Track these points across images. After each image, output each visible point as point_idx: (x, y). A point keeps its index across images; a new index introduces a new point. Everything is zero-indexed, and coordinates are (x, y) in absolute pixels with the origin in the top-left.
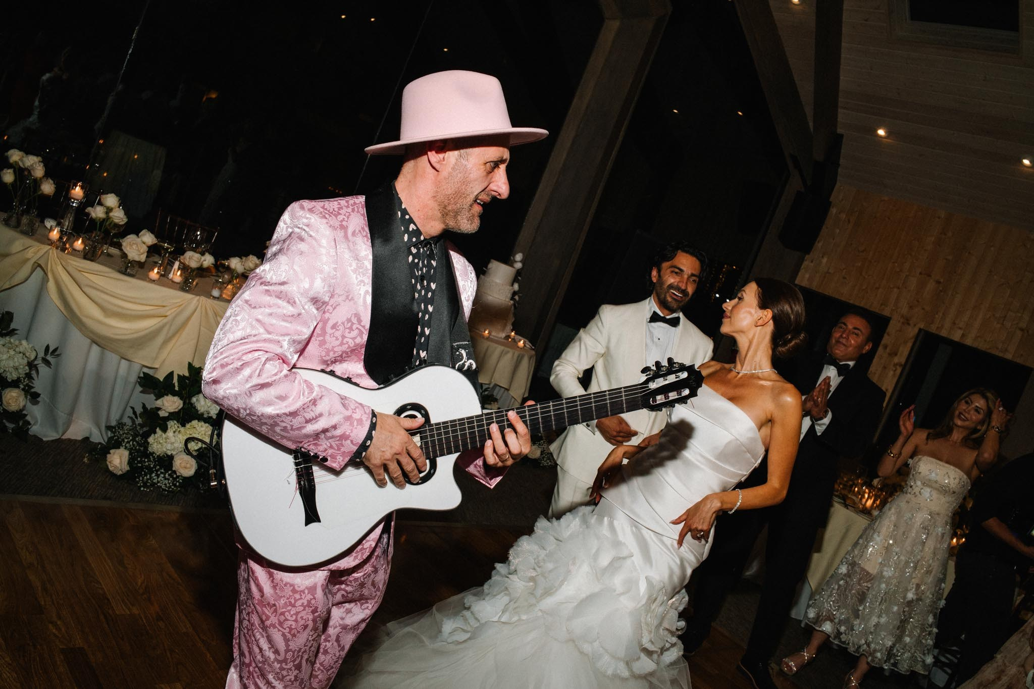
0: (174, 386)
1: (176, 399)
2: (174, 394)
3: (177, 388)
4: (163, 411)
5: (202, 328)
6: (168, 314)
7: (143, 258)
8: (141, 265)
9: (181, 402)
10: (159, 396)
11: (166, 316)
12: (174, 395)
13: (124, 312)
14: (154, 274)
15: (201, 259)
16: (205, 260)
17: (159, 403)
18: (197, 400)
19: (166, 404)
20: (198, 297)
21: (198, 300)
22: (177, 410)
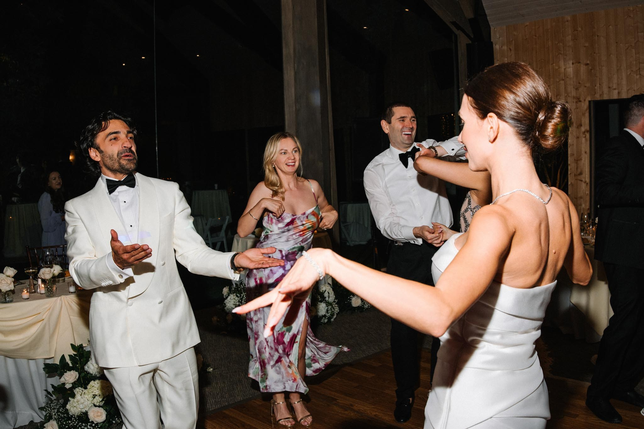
0: (68, 364)
1: (72, 372)
2: (70, 369)
3: (71, 365)
4: (68, 384)
5: (71, 317)
6: (44, 317)
7: (12, 287)
8: (13, 292)
9: (77, 373)
10: (61, 375)
11: (43, 320)
12: (70, 371)
13: (15, 328)
14: (25, 294)
15: (51, 271)
16: (54, 270)
17: (62, 380)
18: (88, 367)
19: (67, 379)
20: (60, 297)
21: (61, 300)
22: (75, 380)
